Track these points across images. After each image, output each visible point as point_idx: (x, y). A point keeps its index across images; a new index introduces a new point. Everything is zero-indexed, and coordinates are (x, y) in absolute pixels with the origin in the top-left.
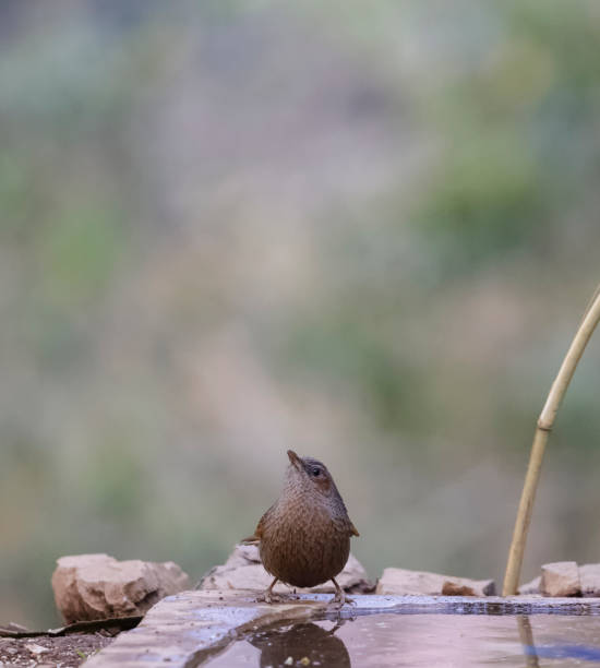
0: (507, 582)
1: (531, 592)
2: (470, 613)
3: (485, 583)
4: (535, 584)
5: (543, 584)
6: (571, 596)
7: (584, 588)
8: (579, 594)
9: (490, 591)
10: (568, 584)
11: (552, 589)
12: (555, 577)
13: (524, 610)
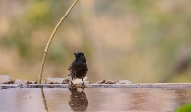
0: (39, 81)
1: (43, 83)
2: (32, 87)
3: (35, 82)
4: (44, 82)
5: (45, 82)
6: (51, 84)
7: (53, 82)
8: (52, 83)
9: (36, 83)
10: (50, 81)
11: (47, 82)
12: (48, 80)
13: (42, 87)
